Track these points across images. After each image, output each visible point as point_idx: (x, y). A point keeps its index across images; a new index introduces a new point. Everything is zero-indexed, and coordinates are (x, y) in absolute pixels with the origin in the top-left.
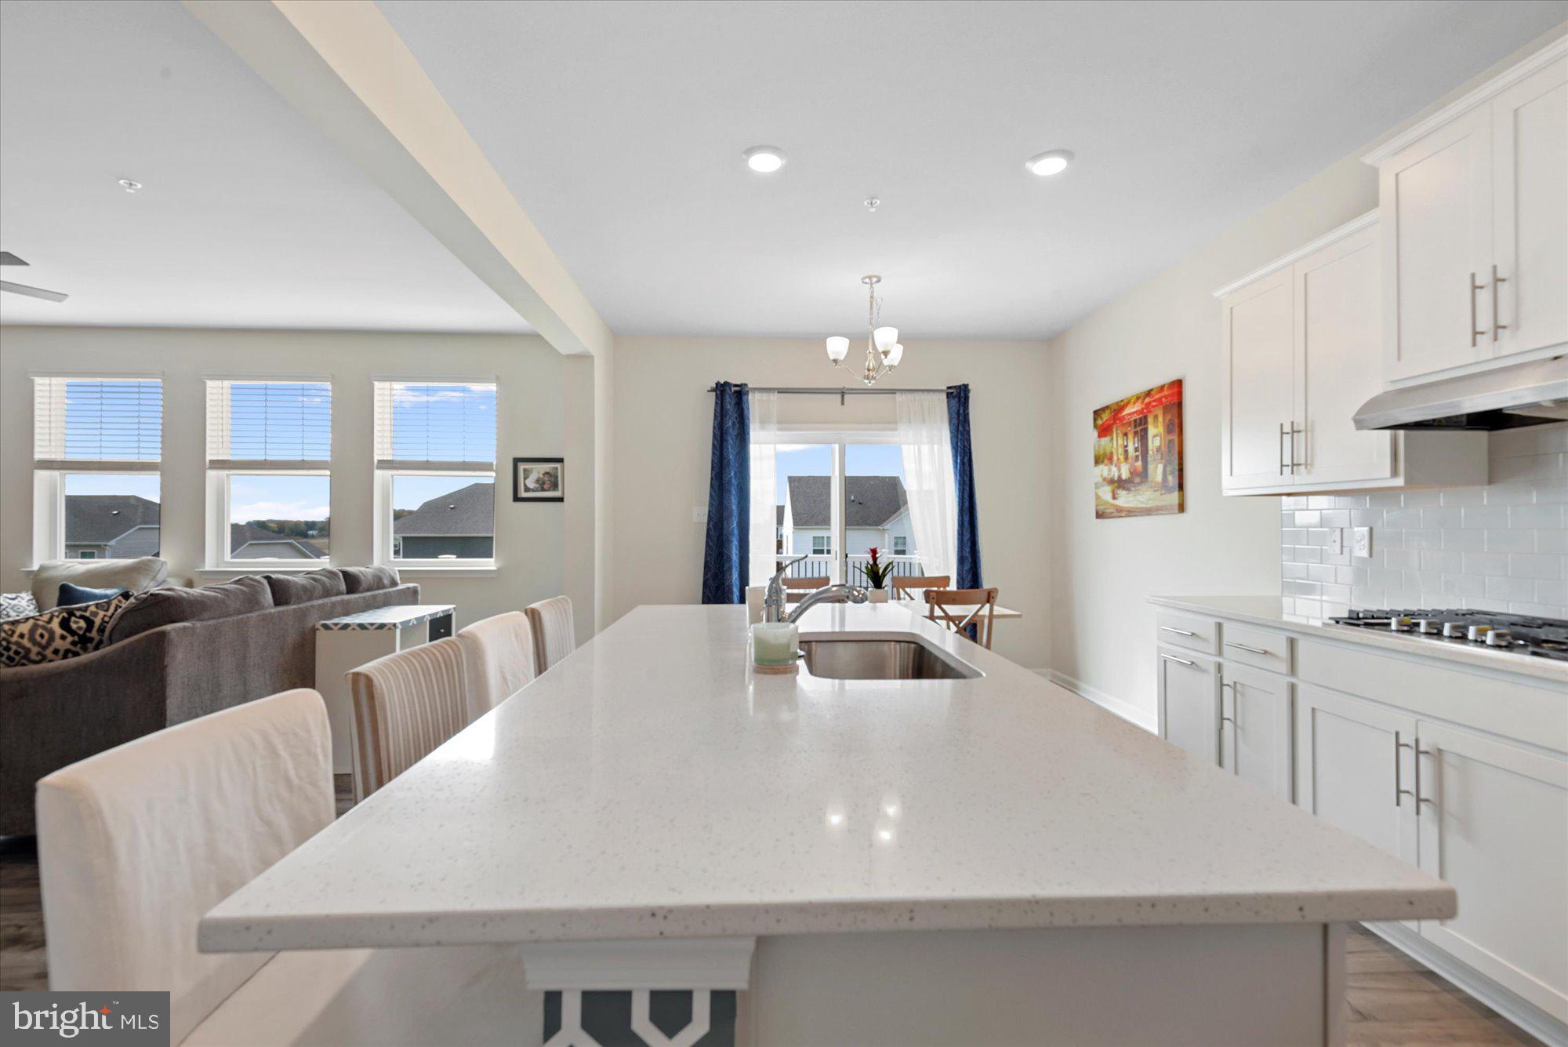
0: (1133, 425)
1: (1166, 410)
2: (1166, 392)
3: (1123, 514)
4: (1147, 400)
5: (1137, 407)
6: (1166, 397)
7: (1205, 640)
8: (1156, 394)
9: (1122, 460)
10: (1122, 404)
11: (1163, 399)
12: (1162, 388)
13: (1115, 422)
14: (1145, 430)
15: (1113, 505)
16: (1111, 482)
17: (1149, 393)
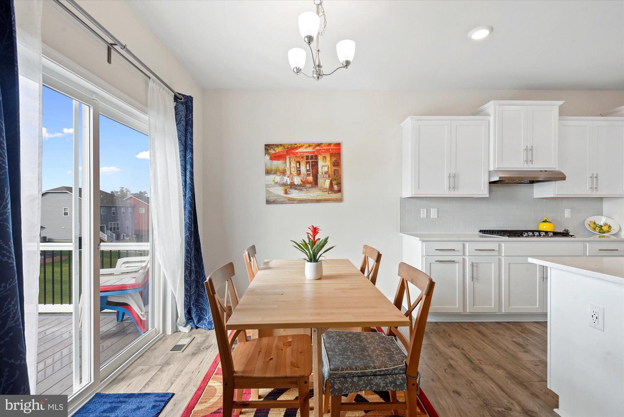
0: (305, 158)
1: (332, 155)
2: (332, 147)
3: (295, 202)
4: (318, 148)
5: (310, 150)
6: (332, 149)
7: (458, 251)
8: (325, 146)
9: (295, 173)
10: (296, 146)
11: (330, 150)
12: (330, 145)
13: (287, 154)
14: (316, 163)
15: (285, 197)
16: (284, 185)
17: (319, 145)
